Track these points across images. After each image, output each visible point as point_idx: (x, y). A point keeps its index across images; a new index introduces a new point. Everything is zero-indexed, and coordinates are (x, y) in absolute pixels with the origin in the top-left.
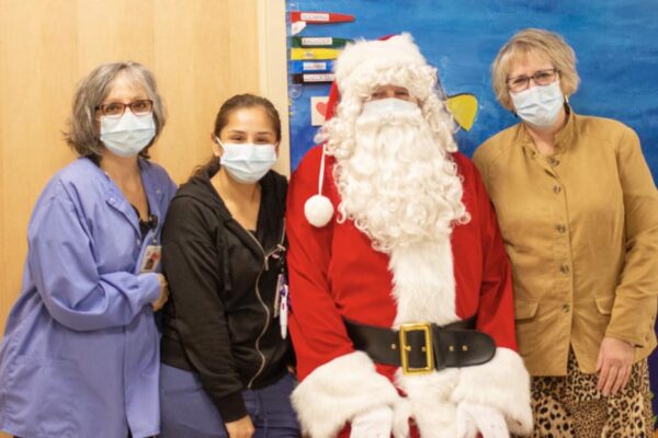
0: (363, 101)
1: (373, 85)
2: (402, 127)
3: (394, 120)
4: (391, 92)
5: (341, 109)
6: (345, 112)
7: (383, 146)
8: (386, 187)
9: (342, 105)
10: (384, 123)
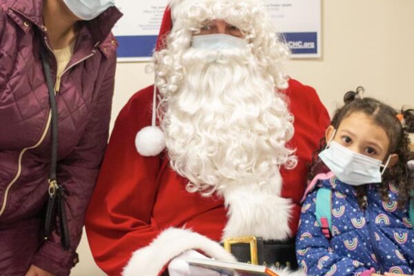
0: (193, 34)
1: (202, 20)
2: (230, 65)
3: (222, 57)
4: (221, 28)
5: (171, 40)
6: (175, 44)
7: (208, 86)
8: (206, 129)
9: (172, 34)
10: (211, 60)
